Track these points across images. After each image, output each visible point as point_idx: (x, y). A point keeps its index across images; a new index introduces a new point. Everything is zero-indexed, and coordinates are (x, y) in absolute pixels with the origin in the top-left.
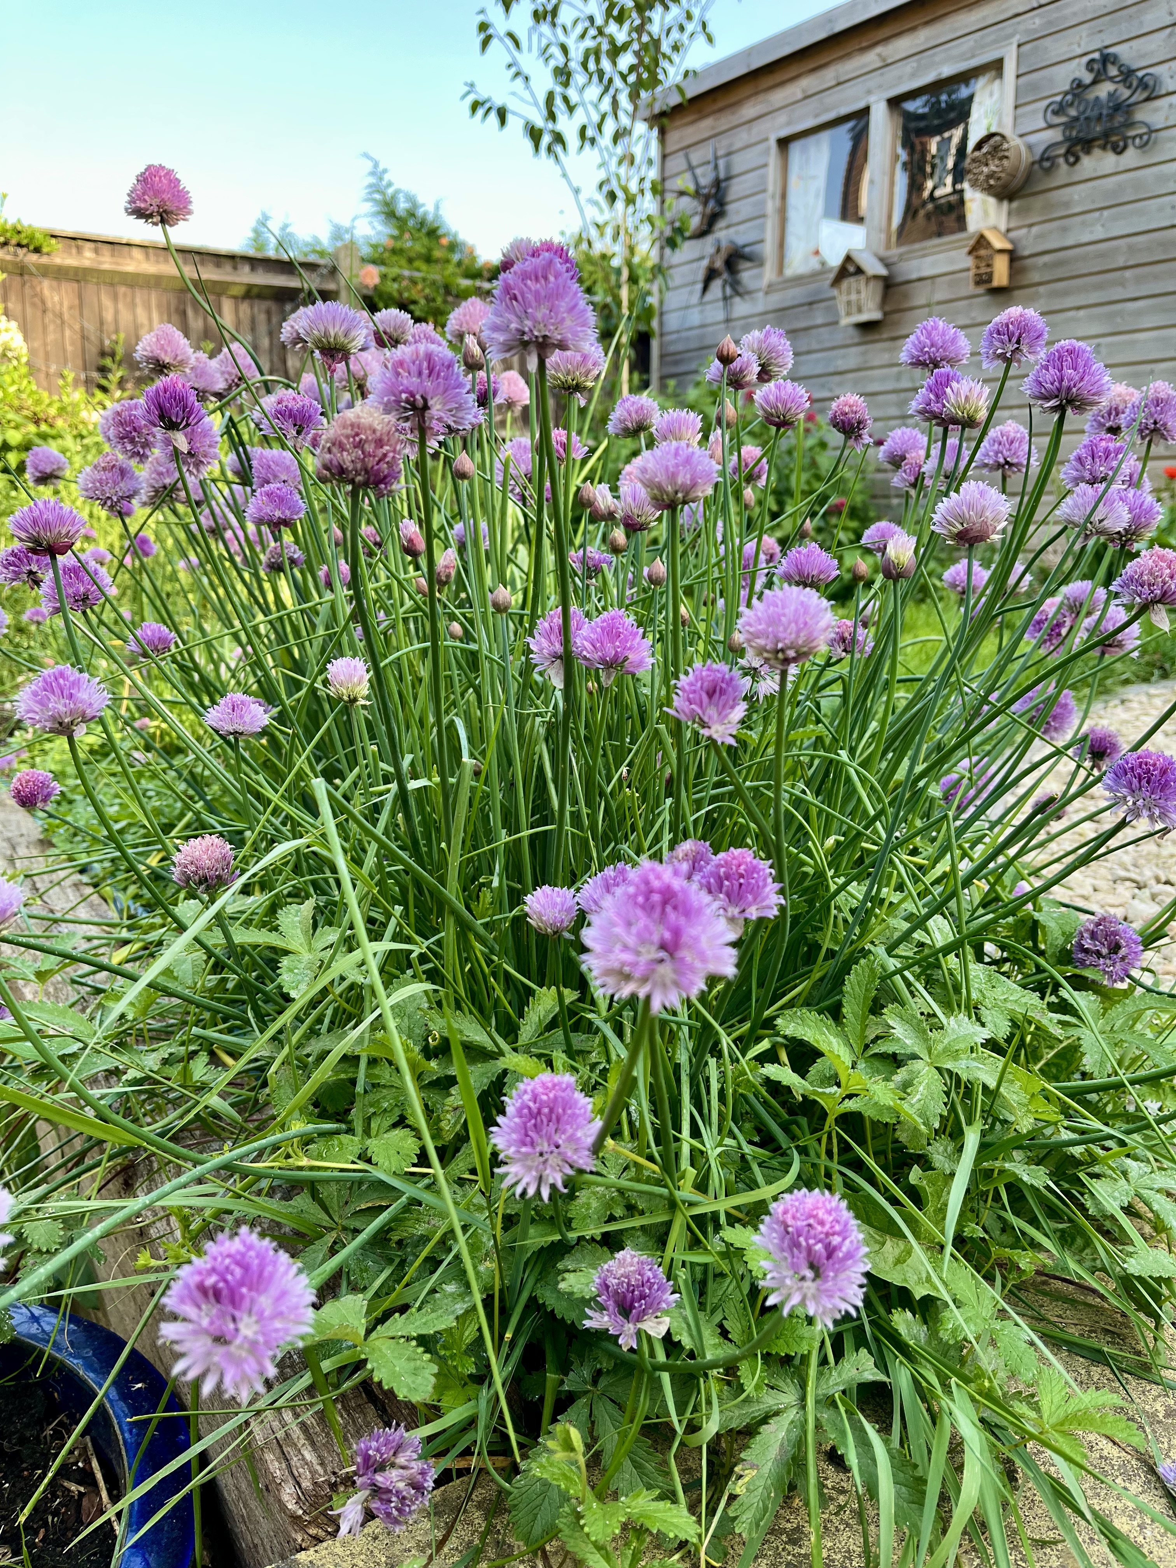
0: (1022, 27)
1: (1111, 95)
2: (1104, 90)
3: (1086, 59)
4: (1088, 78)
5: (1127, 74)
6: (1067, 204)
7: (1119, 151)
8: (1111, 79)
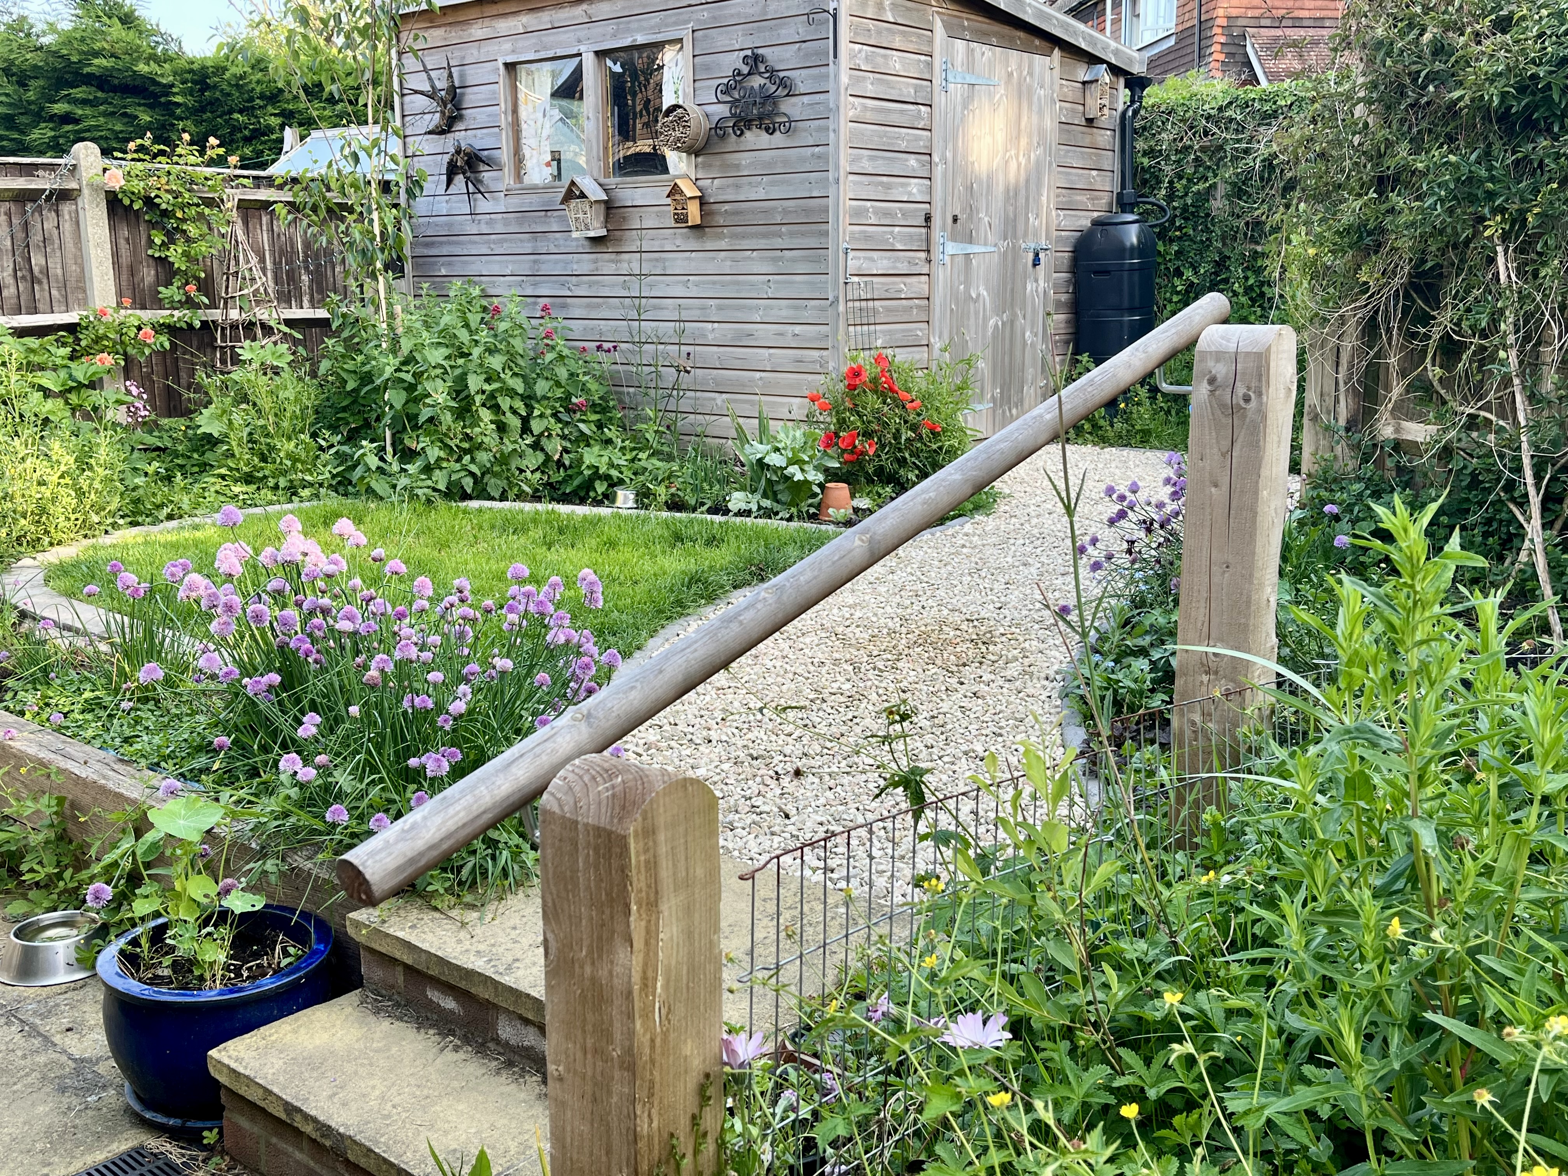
0: (694, 16)
1: (762, 87)
2: (757, 81)
3: (742, 54)
4: (745, 70)
5: (772, 73)
6: (737, 167)
7: (771, 131)
8: (760, 74)
